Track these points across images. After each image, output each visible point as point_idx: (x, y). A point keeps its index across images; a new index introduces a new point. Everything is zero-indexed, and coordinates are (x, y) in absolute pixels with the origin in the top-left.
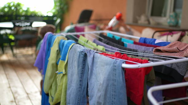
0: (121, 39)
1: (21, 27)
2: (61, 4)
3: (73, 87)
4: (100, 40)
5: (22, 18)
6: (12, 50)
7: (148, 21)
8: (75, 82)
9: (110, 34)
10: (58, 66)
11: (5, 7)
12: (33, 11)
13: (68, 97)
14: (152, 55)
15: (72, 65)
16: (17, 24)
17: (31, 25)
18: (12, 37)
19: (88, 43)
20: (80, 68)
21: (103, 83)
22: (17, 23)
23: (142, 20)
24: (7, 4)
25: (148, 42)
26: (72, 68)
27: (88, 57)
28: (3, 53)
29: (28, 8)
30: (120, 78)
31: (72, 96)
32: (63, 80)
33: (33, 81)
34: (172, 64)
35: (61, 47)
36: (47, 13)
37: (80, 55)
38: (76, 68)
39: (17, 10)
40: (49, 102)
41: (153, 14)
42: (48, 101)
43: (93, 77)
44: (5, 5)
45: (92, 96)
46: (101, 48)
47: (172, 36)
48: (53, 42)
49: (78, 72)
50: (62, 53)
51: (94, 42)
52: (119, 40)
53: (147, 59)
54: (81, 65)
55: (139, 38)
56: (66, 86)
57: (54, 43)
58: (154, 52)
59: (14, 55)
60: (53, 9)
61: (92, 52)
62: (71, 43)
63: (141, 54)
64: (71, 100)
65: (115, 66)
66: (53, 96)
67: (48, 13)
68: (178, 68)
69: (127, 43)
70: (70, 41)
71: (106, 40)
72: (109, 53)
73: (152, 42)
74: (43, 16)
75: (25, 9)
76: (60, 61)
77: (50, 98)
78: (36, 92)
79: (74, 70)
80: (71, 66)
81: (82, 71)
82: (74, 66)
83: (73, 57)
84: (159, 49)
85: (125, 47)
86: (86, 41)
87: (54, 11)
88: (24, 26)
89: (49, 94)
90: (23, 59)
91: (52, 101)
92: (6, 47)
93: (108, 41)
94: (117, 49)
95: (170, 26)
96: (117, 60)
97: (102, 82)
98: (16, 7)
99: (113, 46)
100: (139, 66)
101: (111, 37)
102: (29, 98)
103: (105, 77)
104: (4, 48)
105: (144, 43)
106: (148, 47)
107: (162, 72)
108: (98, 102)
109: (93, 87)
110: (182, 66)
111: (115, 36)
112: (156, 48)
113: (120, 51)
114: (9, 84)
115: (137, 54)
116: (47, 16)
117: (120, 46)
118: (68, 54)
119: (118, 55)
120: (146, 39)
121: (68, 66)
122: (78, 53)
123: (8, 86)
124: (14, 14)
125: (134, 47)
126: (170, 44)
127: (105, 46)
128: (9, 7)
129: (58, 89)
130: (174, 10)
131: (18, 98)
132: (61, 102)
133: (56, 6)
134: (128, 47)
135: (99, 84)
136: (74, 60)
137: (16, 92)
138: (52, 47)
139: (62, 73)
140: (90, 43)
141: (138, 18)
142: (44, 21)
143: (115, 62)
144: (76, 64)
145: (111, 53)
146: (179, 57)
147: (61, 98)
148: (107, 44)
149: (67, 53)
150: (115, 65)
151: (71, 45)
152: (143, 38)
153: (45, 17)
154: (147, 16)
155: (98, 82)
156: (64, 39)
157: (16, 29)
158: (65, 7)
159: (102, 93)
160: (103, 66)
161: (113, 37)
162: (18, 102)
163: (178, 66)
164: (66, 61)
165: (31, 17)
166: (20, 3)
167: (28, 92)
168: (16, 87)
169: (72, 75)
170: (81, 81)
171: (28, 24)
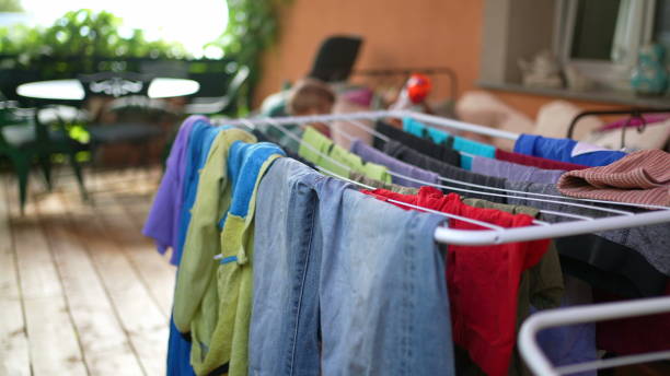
0: (451, 140)
1: (111, 97)
2: (251, 17)
3: (270, 311)
4: (378, 144)
5: (117, 67)
6: (80, 179)
7: (562, 75)
8: (280, 291)
9: (413, 120)
10: (222, 234)
11: (57, 29)
12: (154, 43)
13: (253, 346)
14: (554, 198)
15: (269, 232)
16: (97, 88)
17: (144, 92)
18: (80, 135)
19: (333, 153)
20: (296, 242)
21: (370, 298)
22: (99, 82)
23: (540, 72)
24: (66, 16)
25: (549, 152)
26: (270, 244)
27: (321, 204)
28: (50, 187)
29: (138, 32)
30: (429, 281)
31: (268, 342)
32: (239, 285)
33: (148, 287)
34: (626, 231)
35: (234, 167)
36: (205, 47)
37: (293, 195)
38: (284, 242)
39: (100, 39)
40: (192, 362)
41: (577, 52)
42: (188, 359)
43: (339, 275)
44: (59, 20)
45: (334, 344)
46: (376, 172)
47: (640, 131)
48: (209, 149)
49: (289, 256)
50: (237, 188)
51: (355, 150)
52: (443, 143)
53: (532, 212)
54: (298, 233)
55: (516, 136)
56: (249, 307)
57: (210, 153)
58: (563, 186)
59: (87, 196)
60: (224, 34)
61: (335, 186)
62: (268, 153)
63: (518, 195)
64: (264, 358)
65: (412, 237)
66: (205, 340)
67: (208, 48)
68: (647, 246)
69: (473, 156)
70: (264, 145)
71: (397, 144)
72: (402, 191)
73: (561, 152)
74: (189, 58)
75: (126, 34)
76: (228, 219)
77: (195, 349)
78: (157, 328)
79: (277, 249)
80: (265, 234)
81: (303, 252)
82: (276, 237)
83: (273, 202)
84: (578, 178)
85: (462, 170)
86: (327, 148)
87: (228, 40)
88: (122, 96)
89: (193, 335)
90: (115, 211)
91: (203, 358)
92: (59, 166)
93: (405, 148)
94: (433, 175)
95: (640, 94)
96: (420, 215)
97: (365, 295)
98: (95, 29)
99: (422, 165)
100: (497, 239)
101: (418, 134)
102: (131, 348)
103: (376, 277)
104: (53, 173)
105: (533, 154)
106: (545, 171)
107: (591, 262)
108: (352, 367)
109: (338, 312)
110: (662, 239)
111: (431, 130)
112: (567, 173)
113: (444, 183)
114: (66, 298)
115: (505, 193)
116: (204, 61)
117: (446, 165)
118: (254, 192)
119: (429, 198)
120: (540, 141)
121: (256, 234)
122: (290, 191)
123: (62, 303)
124: (90, 51)
125: (496, 169)
126: (624, 160)
127: (391, 167)
128: (73, 29)
129: (223, 317)
130: (655, 37)
131: (96, 346)
132: (231, 364)
133: (233, 22)
134: (474, 170)
135: (356, 302)
136: (276, 214)
137: (88, 327)
138: (202, 167)
139: (234, 259)
140: (338, 153)
141: (522, 64)
142: (192, 77)
143: (413, 222)
144: (281, 227)
145: (409, 191)
146: (651, 206)
147: (229, 350)
148: (401, 157)
149: (252, 190)
150: (412, 231)
151: (266, 159)
152: (531, 137)
153: (195, 61)
154: (556, 60)
155: (353, 295)
156: (244, 141)
157: (96, 105)
158: (268, 27)
159: (367, 331)
160: (372, 236)
161: (425, 132)
162: (95, 361)
163: (647, 240)
164: (249, 218)
165: (145, 63)
166: (108, 12)
167: (130, 327)
168: (89, 310)
169: (269, 269)
170: (297, 289)
171: (136, 87)
